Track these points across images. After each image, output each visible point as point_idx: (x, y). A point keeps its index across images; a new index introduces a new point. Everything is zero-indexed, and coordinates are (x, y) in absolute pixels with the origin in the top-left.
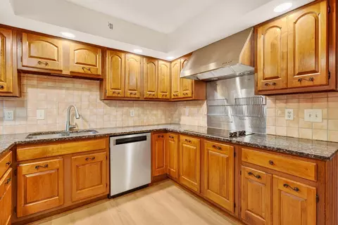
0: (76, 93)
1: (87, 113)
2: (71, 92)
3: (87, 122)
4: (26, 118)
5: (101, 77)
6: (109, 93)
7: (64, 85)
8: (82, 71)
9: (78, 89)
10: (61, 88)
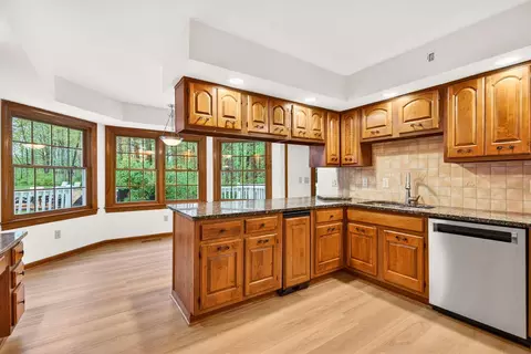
0: (421, 156)
1: (435, 183)
2: (414, 156)
3: (435, 195)
4: (375, 186)
5: (441, 130)
6: (452, 152)
7: (407, 149)
8: (411, 129)
9: (423, 151)
10: (404, 153)
